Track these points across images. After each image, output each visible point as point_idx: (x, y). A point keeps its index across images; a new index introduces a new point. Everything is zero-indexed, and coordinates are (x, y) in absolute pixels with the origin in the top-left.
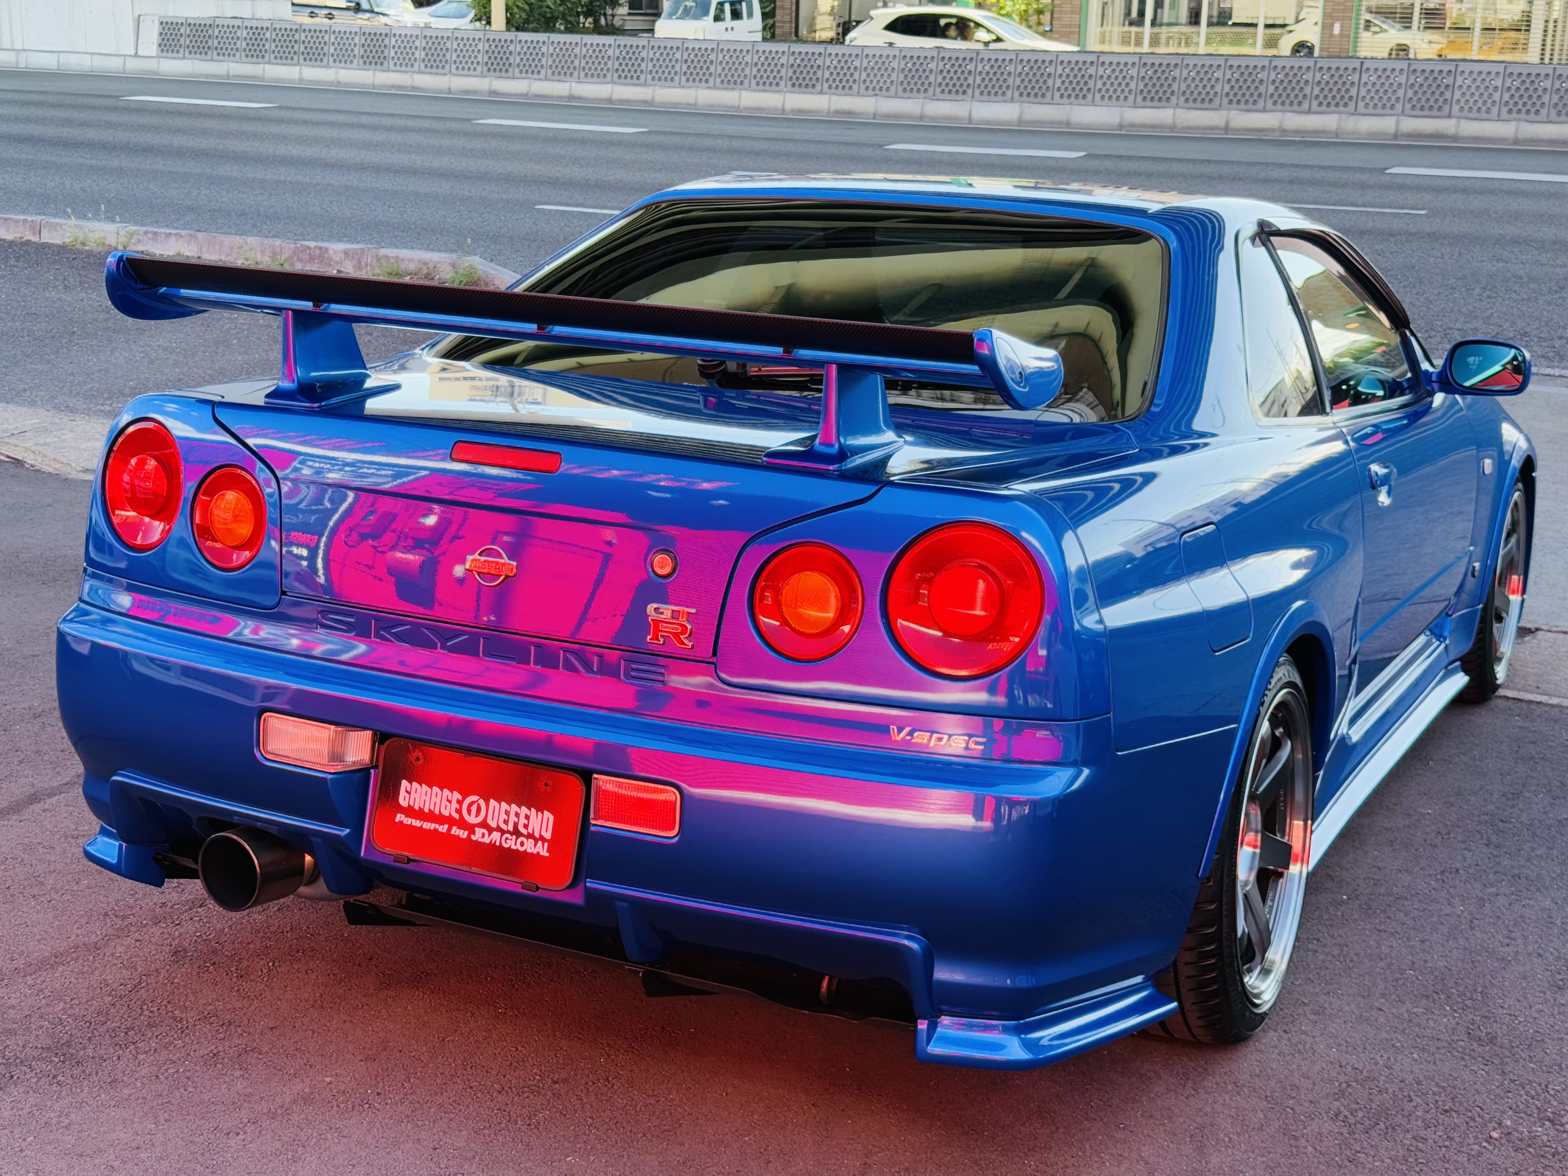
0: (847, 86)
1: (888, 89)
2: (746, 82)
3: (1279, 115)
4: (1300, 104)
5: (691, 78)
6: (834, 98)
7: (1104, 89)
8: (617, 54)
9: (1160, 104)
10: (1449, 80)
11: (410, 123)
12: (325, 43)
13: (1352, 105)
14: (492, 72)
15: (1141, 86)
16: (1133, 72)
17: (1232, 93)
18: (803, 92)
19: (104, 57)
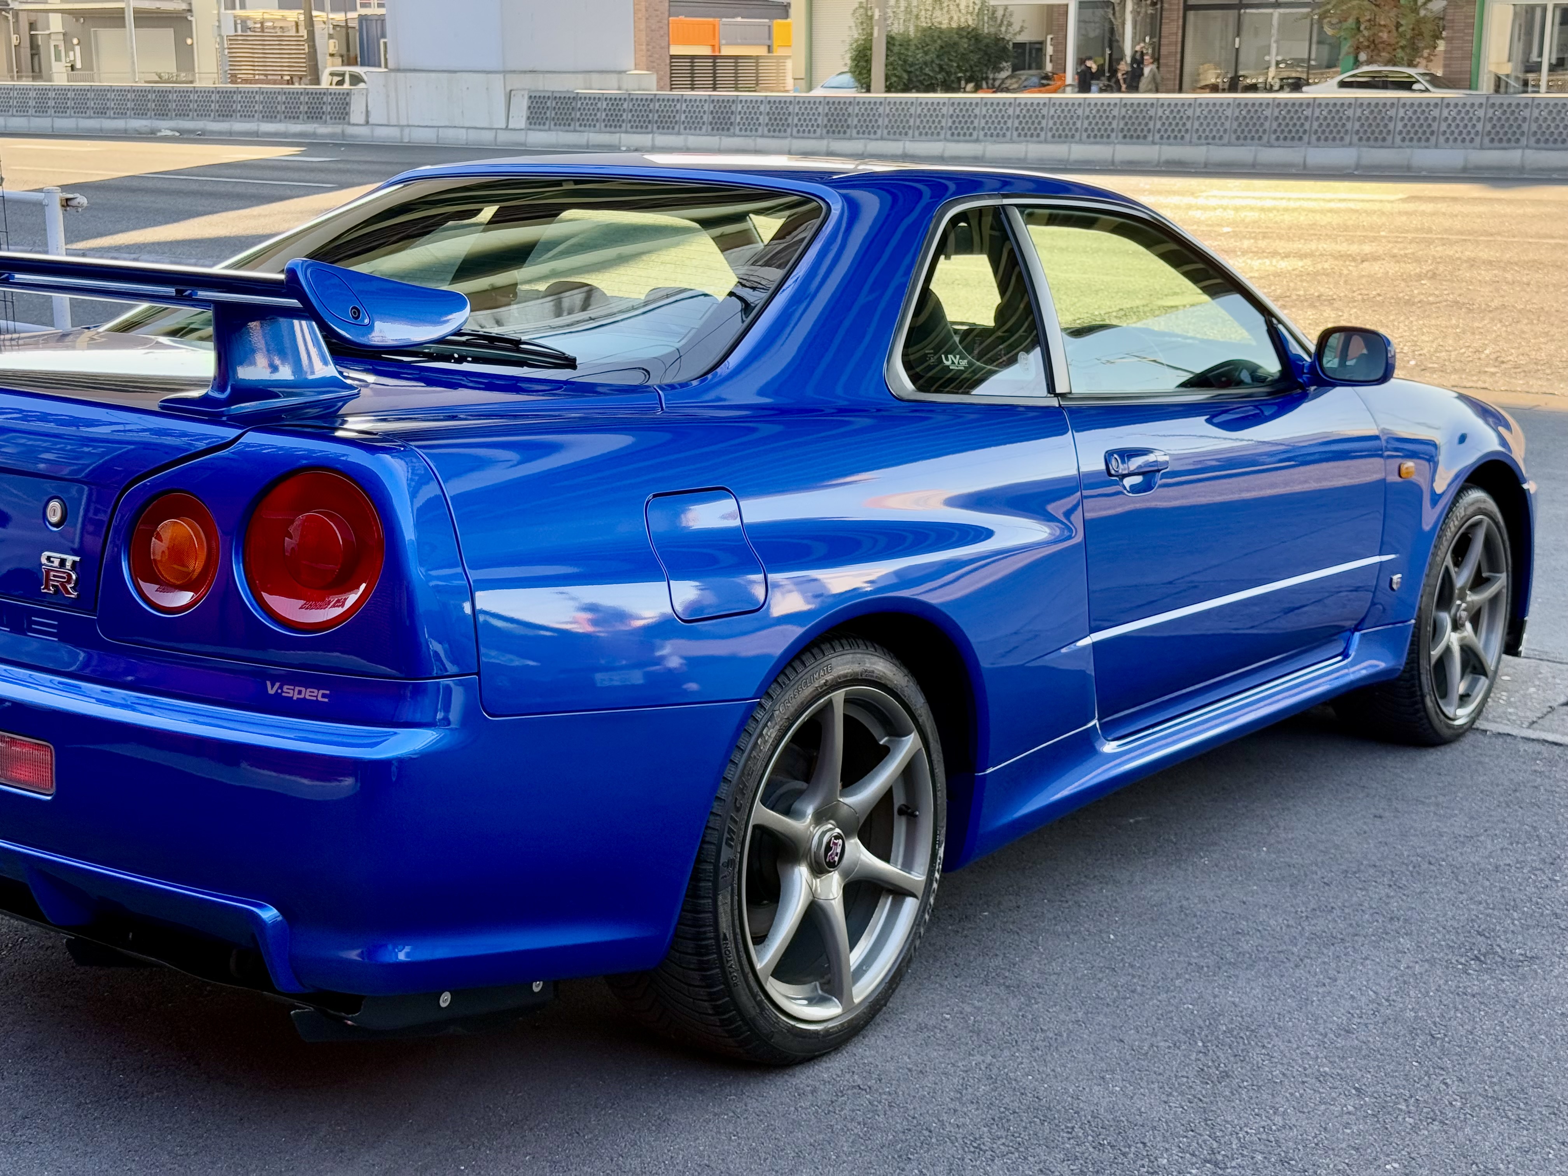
1: (1221, 138)
2: (1077, 135)
6: (1165, 148)
9: (1508, 145)
18: (1134, 144)
19: (478, 131)
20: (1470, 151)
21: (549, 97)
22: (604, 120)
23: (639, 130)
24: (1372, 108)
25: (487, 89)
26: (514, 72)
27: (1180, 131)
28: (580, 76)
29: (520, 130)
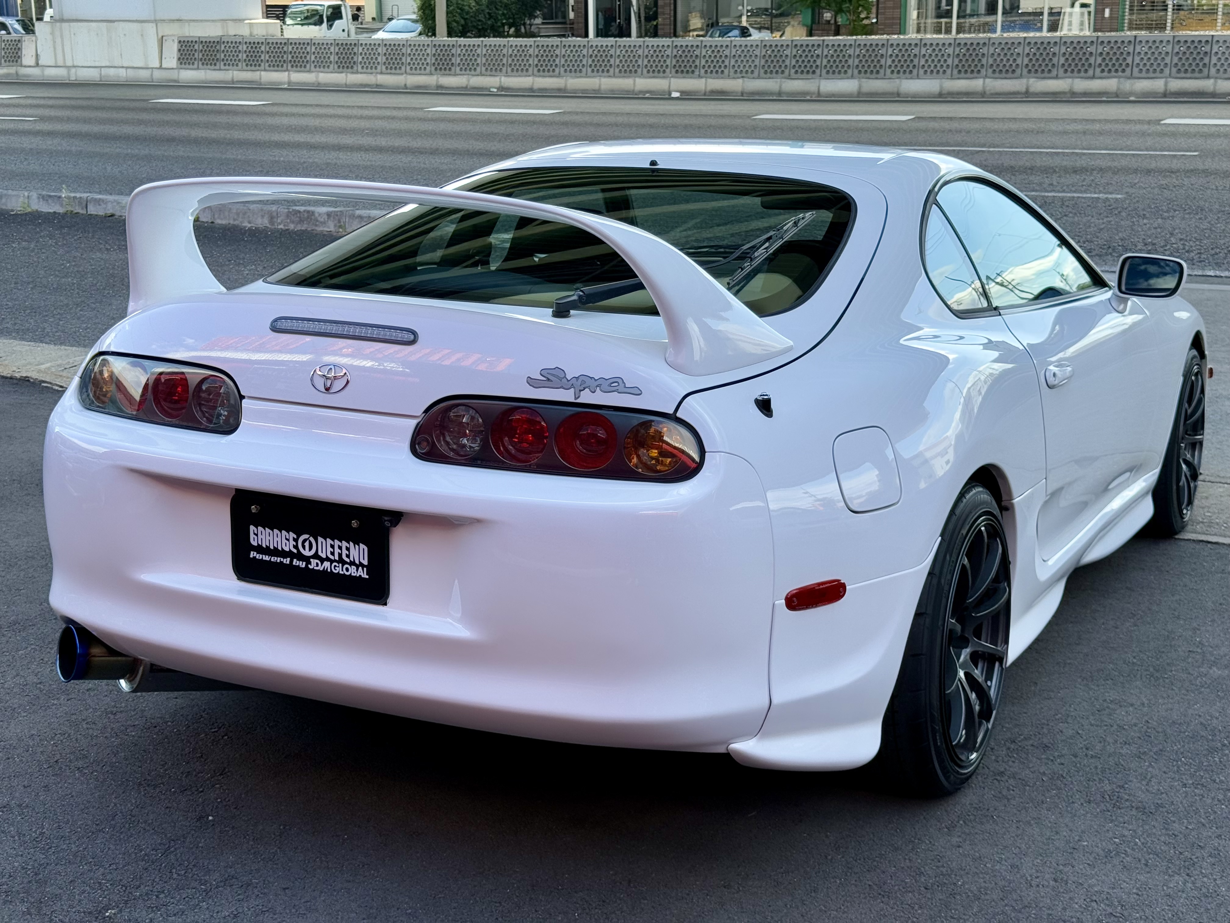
0: (720, 71)
1: (752, 72)
2: (639, 70)
3: (1069, 81)
4: (1086, 71)
5: (595, 69)
6: (709, 80)
7: (926, 65)
8: (536, 53)
9: (972, 76)
10: (1207, 48)
11: (375, 113)
12: (308, 53)
13: (1128, 70)
14: (438, 71)
15: (956, 61)
16: (950, 51)
17: (1030, 65)
18: (684, 77)
19: (137, 70)
20: (944, 80)
21: (196, 42)
22: (245, 60)
23: (276, 68)
24: (868, 47)
25: (142, 35)
26: (163, 21)
27: (720, 67)
29: (173, 69)
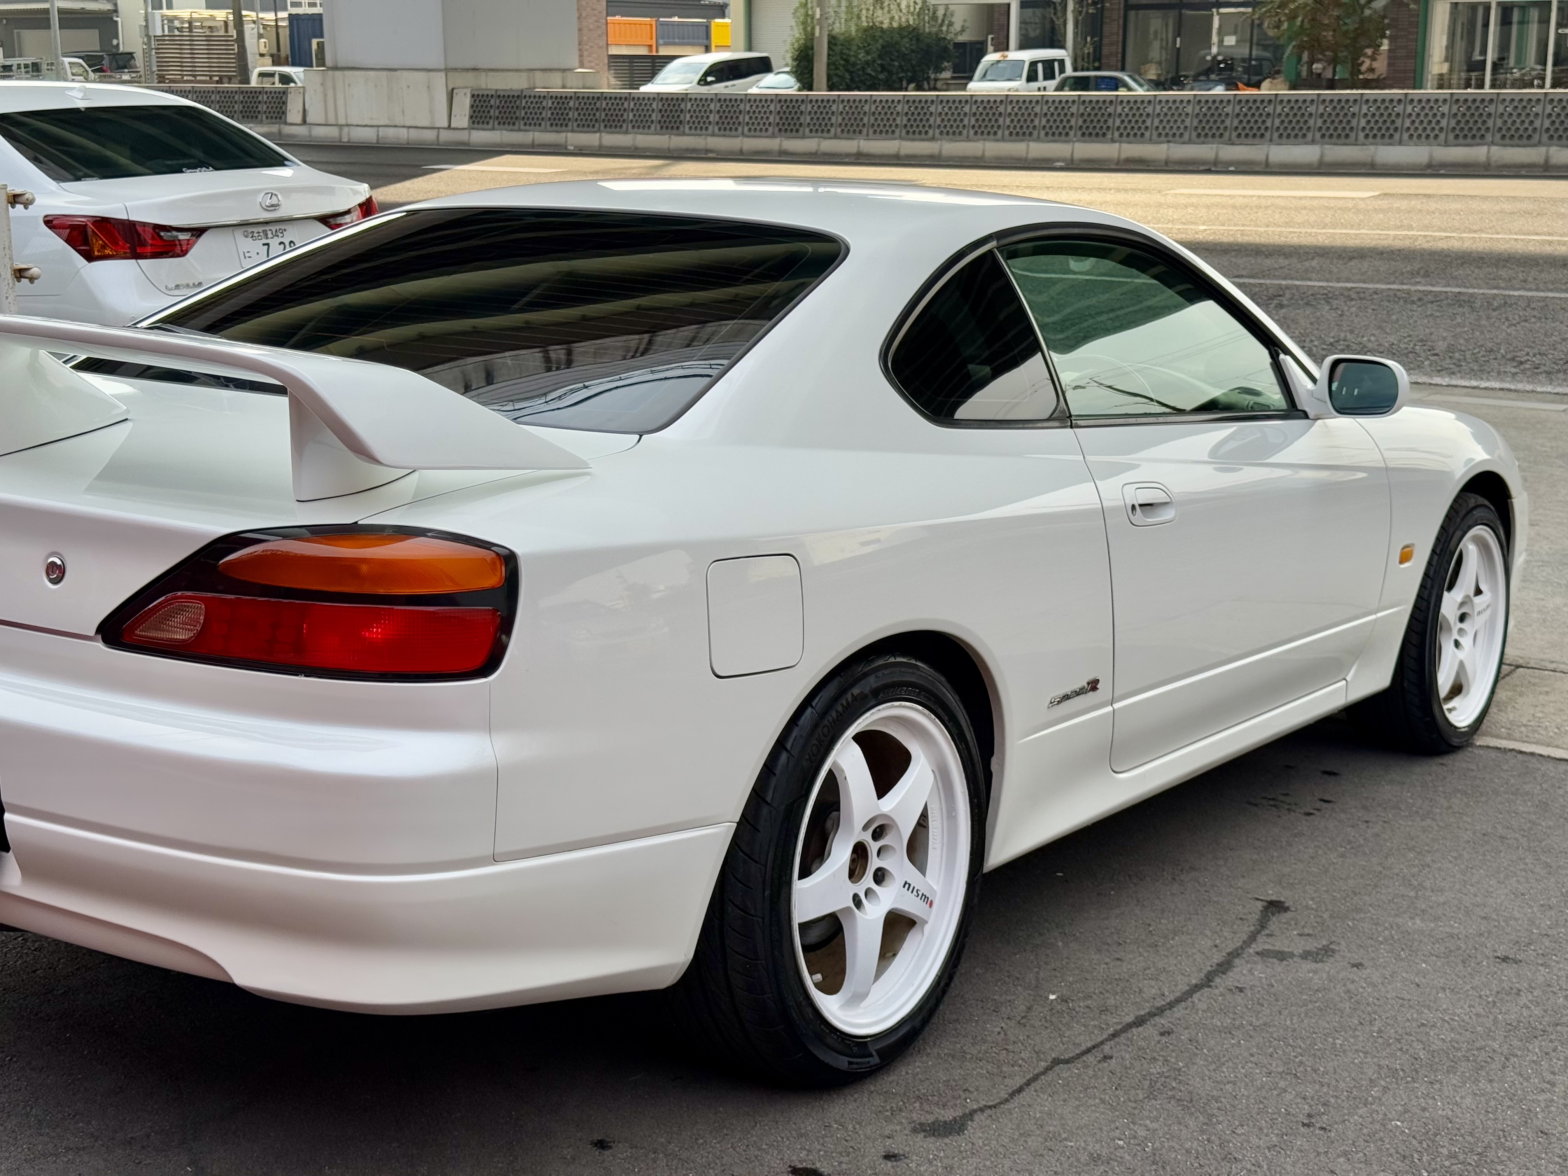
0: (1139, 133)
1: (1181, 135)
2: (1035, 133)
6: (1125, 146)
7: (1412, 128)
8: (906, 110)
9: (1473, 142)
12: (625, 109)
14: (783, 133)
18: (1093, 142)
19: (420, 130)
20: (1434, 148)
21: (492, 96)
22: (550, 119)
23: (586, 129)
24: (1335, 104)
25: (428, 87)
26: (455, 70)
27: (1140, 128)
28: (524, 74)
29: (463, 129)
